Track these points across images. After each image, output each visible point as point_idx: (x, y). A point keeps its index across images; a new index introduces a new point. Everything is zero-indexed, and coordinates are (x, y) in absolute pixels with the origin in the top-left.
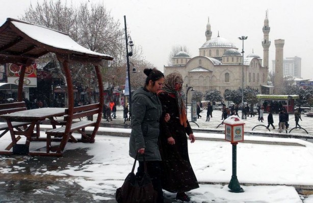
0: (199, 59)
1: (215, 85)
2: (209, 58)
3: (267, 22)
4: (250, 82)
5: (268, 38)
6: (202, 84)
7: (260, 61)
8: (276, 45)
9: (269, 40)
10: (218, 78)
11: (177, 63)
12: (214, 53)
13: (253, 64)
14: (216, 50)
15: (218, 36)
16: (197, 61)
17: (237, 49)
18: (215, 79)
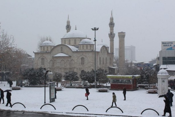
0: (61, 47)
1: (73, 67)
2: (68, 46)
3: (112, 19)
4: (100, 64)
5: (113, 31)
6: (63, 66)
7: (107, 48)
8: (119, 36)
9: (114, 33)
10: (76, 61)
11: (44, 50)
12: (72, 42)
13: (102, 51)
14: (74, 40)
15: (76, 29)
16: (59, 48)
17: (90, 39)
18: (74, 62)
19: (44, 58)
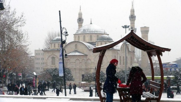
0: (74, 44)
1: (90, 67)
2: (84, 43)
3: (133, 11)
4: (120, 64)
5: (134, 26)
6: (78, 67)
7: (128, 45)
8: (142, 31)
9: (135, 27)
10: (93, 61)
12: (88, 39)
13: (123, 49)
14: (89, 36)
15: (91, 23)
16: (73, 46)
17: (108, 35)
18: (90, 62)
19: (55, 56)
